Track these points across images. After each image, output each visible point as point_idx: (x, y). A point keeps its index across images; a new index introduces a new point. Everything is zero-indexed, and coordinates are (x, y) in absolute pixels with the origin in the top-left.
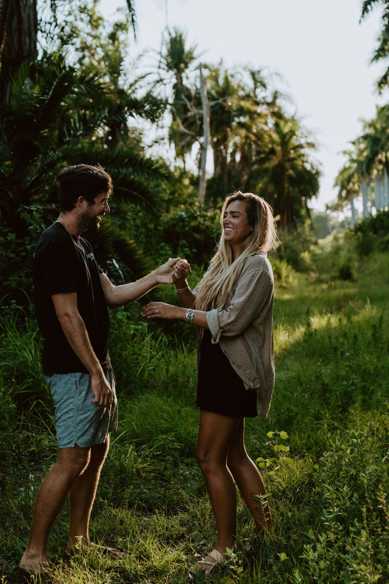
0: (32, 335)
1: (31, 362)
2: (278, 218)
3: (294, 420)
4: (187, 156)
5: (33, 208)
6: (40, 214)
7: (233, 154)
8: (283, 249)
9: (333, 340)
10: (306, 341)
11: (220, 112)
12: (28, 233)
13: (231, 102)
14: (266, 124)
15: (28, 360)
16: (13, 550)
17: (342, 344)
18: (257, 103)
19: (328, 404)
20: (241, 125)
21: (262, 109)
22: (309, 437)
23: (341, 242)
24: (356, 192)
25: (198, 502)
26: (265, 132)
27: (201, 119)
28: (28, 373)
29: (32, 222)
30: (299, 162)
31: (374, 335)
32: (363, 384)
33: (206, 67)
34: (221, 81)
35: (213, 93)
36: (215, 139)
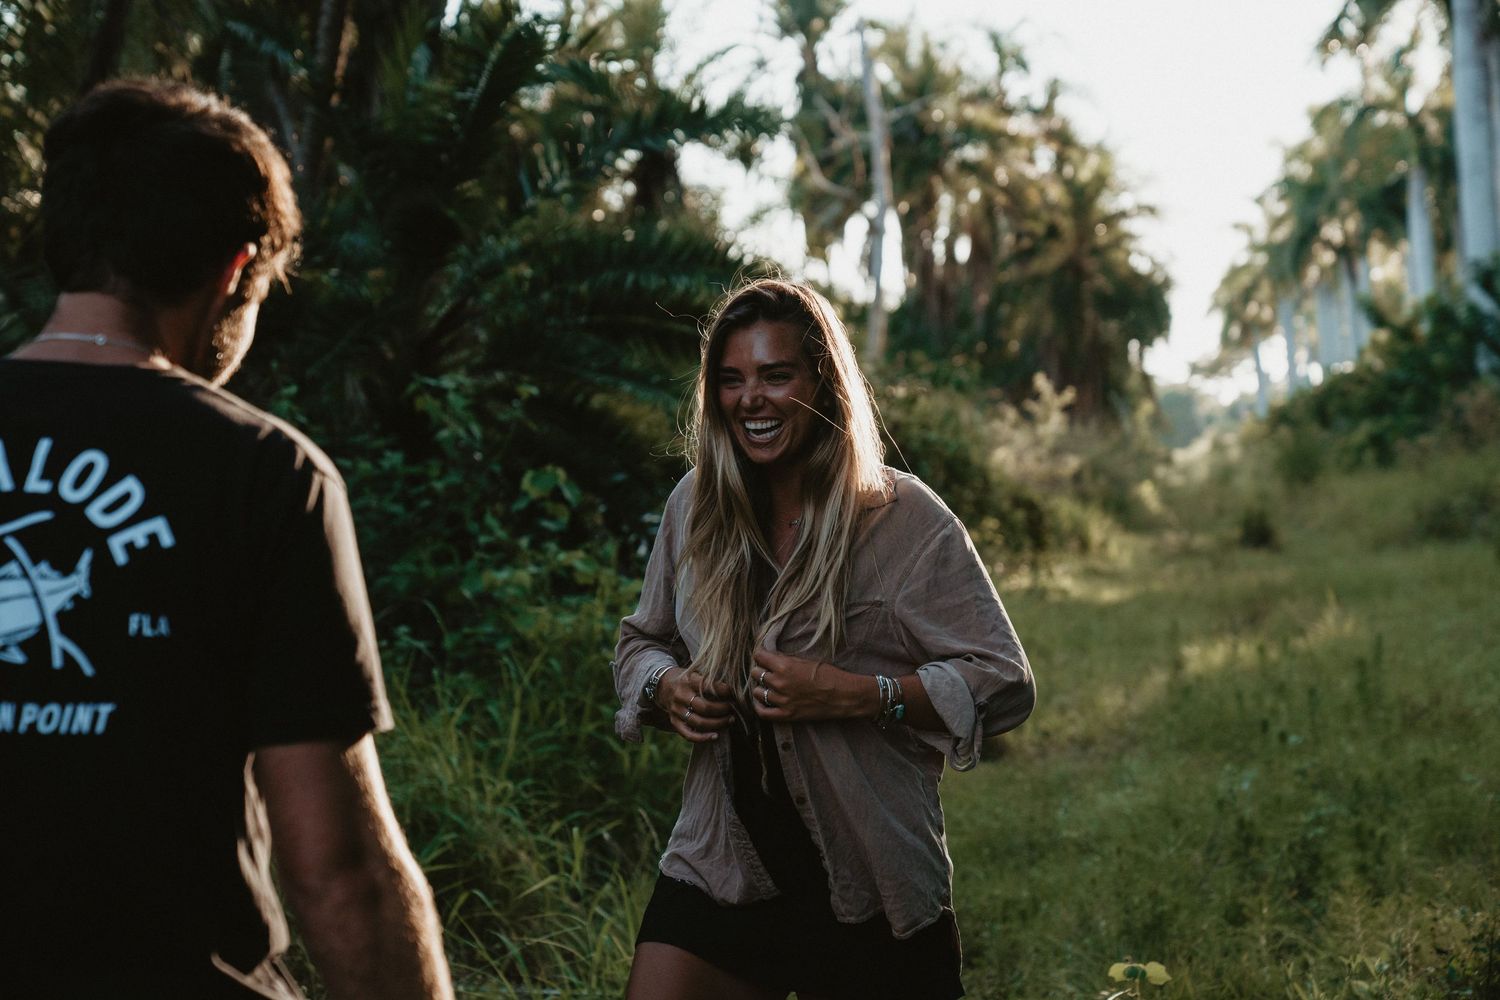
0: (452, 714)
1: (450, 787)
2: (1069, 395)
3: (1171, 925)
4: (835, 250)
5: (447, 382)
6: (466, 396)
7: (950, 243)
8: (1087, 476)
9: (1249, 703)
10: (1175, 708)
11: (913, 136)
12: (436, 450)
13: (942, 111)
14: (1031, 160)
15: (440, 783)
17: (1274, 712)
18: (1008, 111)
19: (1260, 878)
20: (967, 167)
21: (1018, 125)
22: (1218, 974)
23: (1234, 453)
24: (1266, 328)
26: (1029, 181)
27: (867, 157)
28: (444, 817)
29: (446, 418)
30: (1118, 256)
31: (1361, 687)
32: (1354, 821)
33: (874, 25)
34: (914, 58)
35: (895, 89)
36: (904, 206)
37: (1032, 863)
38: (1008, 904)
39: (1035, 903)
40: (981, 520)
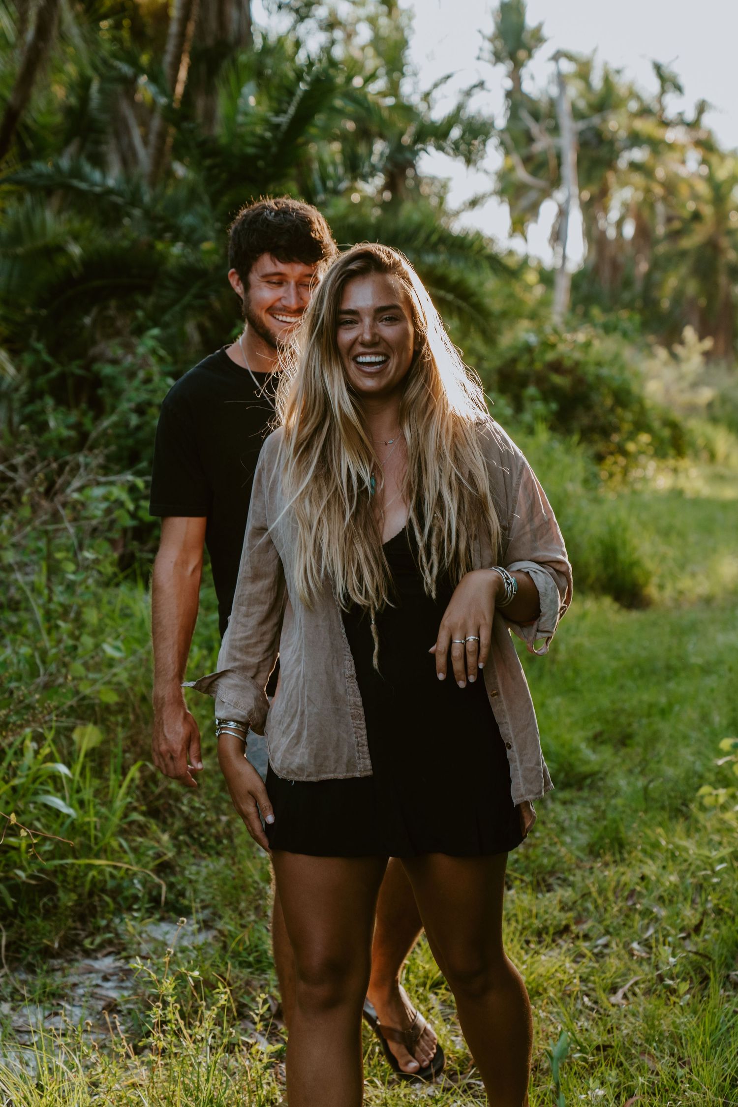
4: (532, 229)
7: (619, 224)
8: (718, 404)
13: (617, 123)
14: (683, 162)
16: (257, 951)
18: (665, 124)
20: (634, 166)
21: (673, 135)
25: (591, 868)
27: (559, 157)
34: (597, 82)
35: (582, 105)
36: (586, 195)
37: (668, 679)
38: (651, 706)
39: (670, 705)
40: (637, 435)
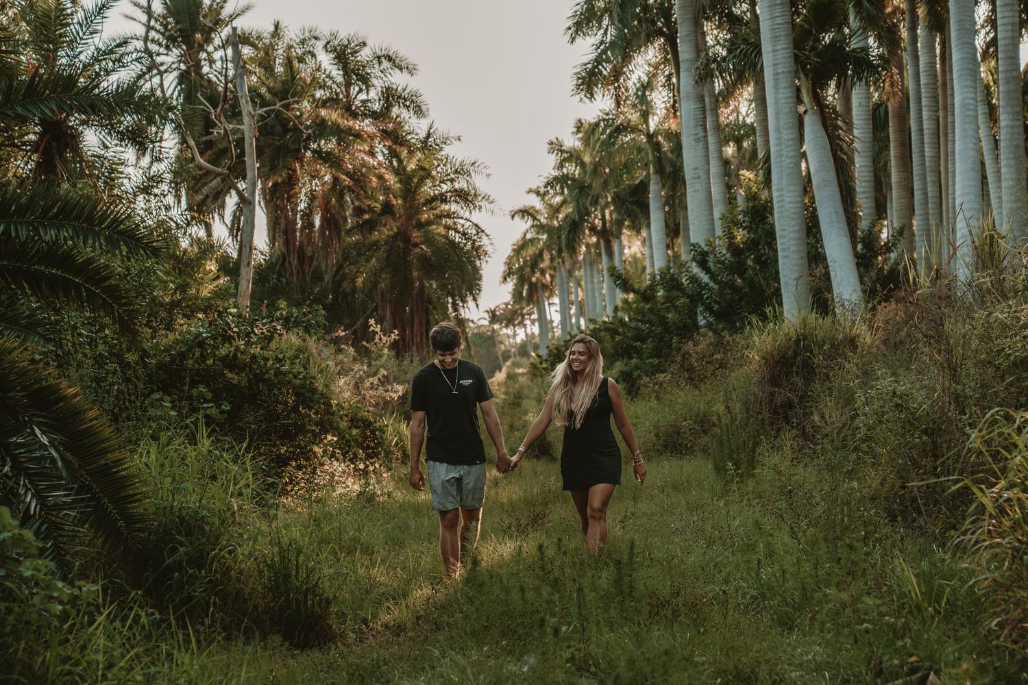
11: (278, 128)
23: (523, 382)
24: (547, 289)
26: (371, 169)
30: (439, 230)
